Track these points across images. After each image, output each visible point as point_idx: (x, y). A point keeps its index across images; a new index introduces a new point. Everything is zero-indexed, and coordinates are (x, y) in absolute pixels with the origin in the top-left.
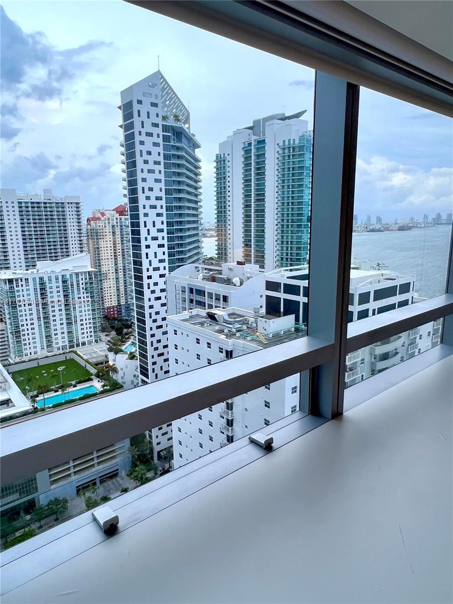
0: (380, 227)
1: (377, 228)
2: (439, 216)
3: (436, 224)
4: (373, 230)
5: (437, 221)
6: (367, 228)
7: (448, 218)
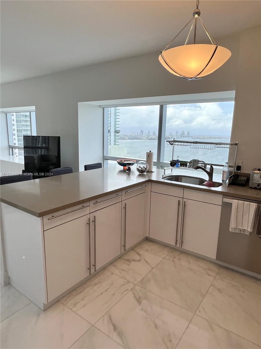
0: (155, 137)
1: (153, 138)
2: (183, 133)
3: (182, 137)
4: (151, 139)
5: (183, 135)
6: (148, 137)
7: (188, 134)
